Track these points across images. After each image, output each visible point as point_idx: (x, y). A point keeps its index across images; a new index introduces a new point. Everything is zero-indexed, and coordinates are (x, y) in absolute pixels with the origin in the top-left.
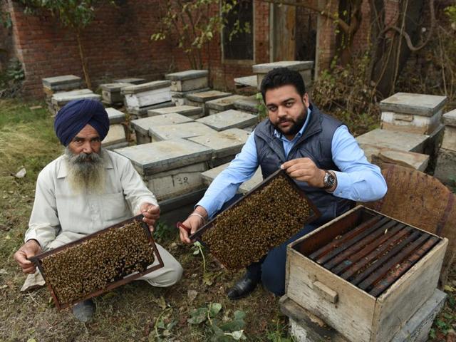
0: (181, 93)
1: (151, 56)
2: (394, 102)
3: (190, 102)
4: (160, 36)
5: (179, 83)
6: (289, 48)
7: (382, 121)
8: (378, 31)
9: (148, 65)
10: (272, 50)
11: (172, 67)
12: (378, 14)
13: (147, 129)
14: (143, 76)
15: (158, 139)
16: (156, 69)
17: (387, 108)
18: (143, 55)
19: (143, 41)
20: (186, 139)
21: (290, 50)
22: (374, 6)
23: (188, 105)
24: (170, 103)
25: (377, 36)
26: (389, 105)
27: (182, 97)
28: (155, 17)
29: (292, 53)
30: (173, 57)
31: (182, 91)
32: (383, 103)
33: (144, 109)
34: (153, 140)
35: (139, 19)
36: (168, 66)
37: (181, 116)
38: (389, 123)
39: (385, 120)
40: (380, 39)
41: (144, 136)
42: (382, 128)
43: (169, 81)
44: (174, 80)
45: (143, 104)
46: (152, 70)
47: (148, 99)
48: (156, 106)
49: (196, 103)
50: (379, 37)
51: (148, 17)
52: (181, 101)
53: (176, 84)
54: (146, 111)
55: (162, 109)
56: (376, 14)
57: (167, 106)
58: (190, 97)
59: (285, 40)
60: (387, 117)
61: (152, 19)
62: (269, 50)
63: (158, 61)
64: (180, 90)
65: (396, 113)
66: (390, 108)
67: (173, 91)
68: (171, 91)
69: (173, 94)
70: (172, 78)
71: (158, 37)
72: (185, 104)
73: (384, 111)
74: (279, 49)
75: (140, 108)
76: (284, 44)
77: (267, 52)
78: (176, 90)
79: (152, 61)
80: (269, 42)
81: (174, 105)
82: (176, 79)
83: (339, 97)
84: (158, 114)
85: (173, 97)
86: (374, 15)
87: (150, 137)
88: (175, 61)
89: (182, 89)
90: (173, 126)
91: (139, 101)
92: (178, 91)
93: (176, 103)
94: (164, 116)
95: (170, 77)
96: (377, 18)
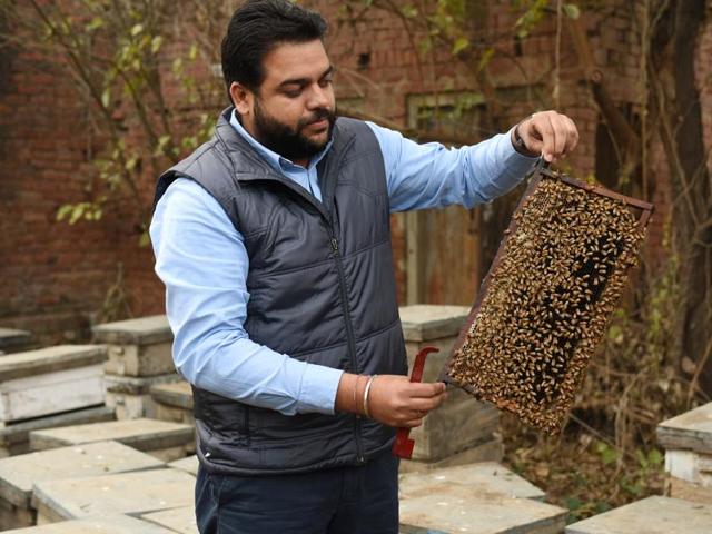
0: (136, 382)
1: (51, 261)
2: (692, 427)
3: (160, 410)
4: (86, 210)
5: (132, 352)
6: (462, 255)
7: (669, 475)
8: (692, 224)
9: (37, 288)
10: (413, 258)
11: (116, 294)
12: (689, 180)
13: (26, 487)
14: (23, 320)
15: (57, 516)
16: (64, 299)
17: (676, 441)
18: (27, 258)
19: (30, 216)
20: (138, 516)
21: (467, 260)
22: (677, 161)
23: (155, 418)
24: (101, 411)
25: (690, 236)
26: (679, 432)
27: (140, 391)
28: (72, 150)
29: (470, 270)
30: (120, 265)
31: (139, 376)
32: (666, 428)
33: (19, 427)
34: (40, 519)
35: (25, 153)
36: (104, 290)
37: (129, 451)
38: (685, 482)
39: (673, 473)
40: (696, 246)
41: (15, 508)
42: (669, 495)
43: (102, 347)
44: (117, 343)
45: (18, 413)
46: (51, 303)
47: (32, 400)
48: (56, 420)
49: (177, 413)
50: (695, 240)
51: (52, 149)
52: (135, 403)
53: (122, 353)
54: (26, 433)
55: (73, 429)
56: (684, 182)
57: (91, 421)
58: (162, 393)
59: (449, 232)
60: (679, 464)
61: (64, 154)
62: (405, 258)
63: (74, 276)
64: (135, 372)
65: (701, 454)
66: (684, 442)
67: (114, 374)
68: (107, 373)
69: (113, 381)
70: (113, 337)
71: (77, 213)
72: (144, 414)
73: (670, 449)
74: (433, 256)
75: (9, 423)
76: (449, 244)
77: (401, 265)
78: (121, 370)
79: (53, 276)
80: (404, 237)
81: (113, 417)
82: (125, 340)
83: (595, 402)
84: (63, 444)
85: (110, 390)
86: (679, 183)
87: (33, 512)
88: (125, 276)
89: (140, 369)
90: (105, 478)
91: (8, 404)
92: (127, 375)
93: (120, 412)
94: (78, 450)
95: (106, 332)
96: (686, 191)
